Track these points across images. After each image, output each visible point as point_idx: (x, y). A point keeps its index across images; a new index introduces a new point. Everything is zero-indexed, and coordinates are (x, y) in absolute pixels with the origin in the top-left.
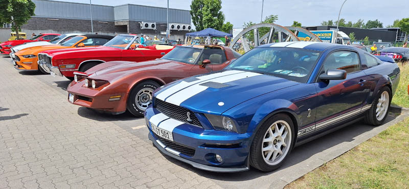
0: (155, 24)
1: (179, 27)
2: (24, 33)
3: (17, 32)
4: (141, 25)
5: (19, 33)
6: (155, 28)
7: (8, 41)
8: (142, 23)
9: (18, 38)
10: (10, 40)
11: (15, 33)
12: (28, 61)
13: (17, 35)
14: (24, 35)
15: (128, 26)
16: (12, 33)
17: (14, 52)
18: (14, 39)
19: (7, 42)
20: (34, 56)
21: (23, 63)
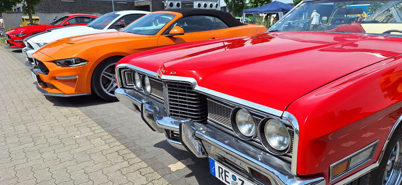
0: (180, 2)
1: (205, 6)
2: (38, 18)
3: (30, 16)
4: (165, 5)
5: (34, 17)
6: (180, 7)
7: (20, 28)
8: (167, 2)
9: (32, 23)
10: (21, 26)
11: (28, 17)
12: (68, 74)
13: (31, 19)
14: (38, 19)
15: (151, 6)
16: (23, 17)
17: (31, 47)
18: (26, 25)
19: (18, 29)
20: (82, 60)
21: (54, 78)
